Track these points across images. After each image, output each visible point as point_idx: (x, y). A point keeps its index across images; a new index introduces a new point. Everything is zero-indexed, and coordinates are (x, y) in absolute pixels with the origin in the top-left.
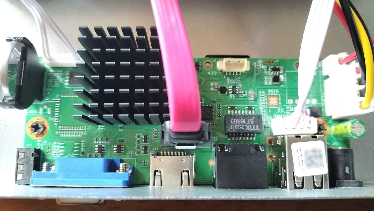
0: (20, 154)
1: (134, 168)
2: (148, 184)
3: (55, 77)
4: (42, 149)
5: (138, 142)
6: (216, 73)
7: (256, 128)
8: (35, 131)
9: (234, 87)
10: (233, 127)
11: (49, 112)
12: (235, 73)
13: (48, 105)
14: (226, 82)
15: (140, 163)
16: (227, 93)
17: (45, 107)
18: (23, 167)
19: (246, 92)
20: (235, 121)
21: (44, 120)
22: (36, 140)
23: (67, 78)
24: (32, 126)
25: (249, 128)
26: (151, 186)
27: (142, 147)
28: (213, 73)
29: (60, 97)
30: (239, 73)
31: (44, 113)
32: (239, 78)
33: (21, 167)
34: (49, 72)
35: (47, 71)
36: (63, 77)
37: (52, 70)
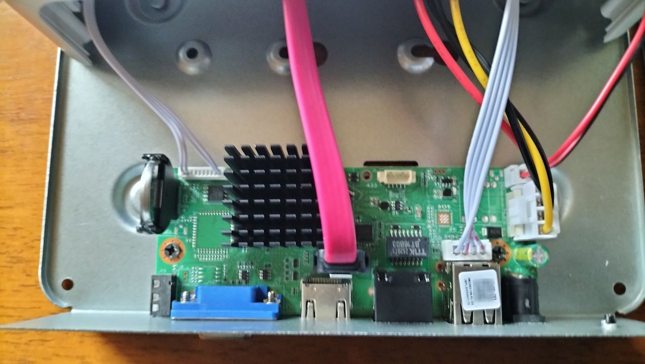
0: (155, 282)
1: (282, 296)
2: (299, 315)
3: (191, 192)
4: (178, 275)
5: (287, 267)
6: (376, 185)
7: (421, 252)
8: (170, 254)
9: (397, 203)
10: (395, 251)
11: (185, 233)
12: (399, 186)
13: (184, 224)
14: (388, 196)
15: (289, 291)
16: (389, 209)
17: (181, 227)
18: (160, 296)
19: (412, 208)
20: (398, 244)
21: (181, 241)
22: (171, 266)
23: (205, 192)
24: (167, 249)
25: (413, 252)
26: (302, 318)
27: (292, 273)
28: (373, 185)
29: (198, 215)
30: (403, 186)
31: (179, 234)
32: (404, 191)
33: (157, 297)
34: (183, 186)
35: (182, 184)
36: (201, 191)
37: (187, 184)
